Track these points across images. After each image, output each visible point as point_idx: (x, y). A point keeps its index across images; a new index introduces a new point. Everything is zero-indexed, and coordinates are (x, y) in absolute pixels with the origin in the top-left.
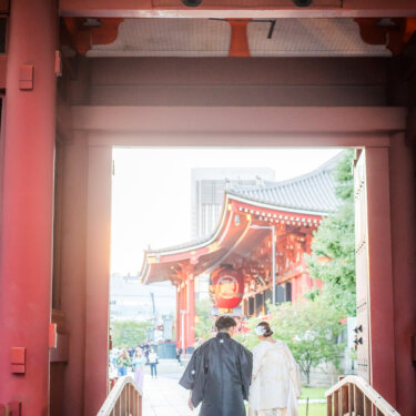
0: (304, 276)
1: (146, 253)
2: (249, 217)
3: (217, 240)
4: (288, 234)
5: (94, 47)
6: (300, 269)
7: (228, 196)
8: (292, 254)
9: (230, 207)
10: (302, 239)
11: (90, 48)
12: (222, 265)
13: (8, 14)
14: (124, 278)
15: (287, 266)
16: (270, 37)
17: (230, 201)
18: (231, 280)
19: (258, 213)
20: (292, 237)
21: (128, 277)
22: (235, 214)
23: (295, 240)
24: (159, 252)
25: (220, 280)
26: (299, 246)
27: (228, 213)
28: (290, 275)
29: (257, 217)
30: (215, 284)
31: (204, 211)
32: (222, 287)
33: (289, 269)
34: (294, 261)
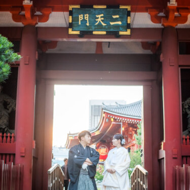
0: (136, 145)
1: (68, 135)
2: (112, 120)
3: (99, 130)
4: (129, 127)
5: (49, 50)
6: (134, 142)
7: (104, 110)
8: (131, 136)
9: (104, 115)
10: (135, 130)
11: (47, 50)
12: (101, 141)
13: (21, 39)
14: (59, 148)
15: (129, 141)
16: (109, 47)
17: (104, 113)
18: (105, 147)
19: (116, 118)
20: (131, 129)
21: (61, 148)
22: (106, 118)
23: (132, 130)
24: (74, 134)
25: (100, 147)
26: (134, 132)
27: (104, 118)
28: (130, 145)
29: (116, 119)
30: (98, 148)
31: (94, 118)
32: (101, 150)
33: (130, 142)
34: (132, 139)
